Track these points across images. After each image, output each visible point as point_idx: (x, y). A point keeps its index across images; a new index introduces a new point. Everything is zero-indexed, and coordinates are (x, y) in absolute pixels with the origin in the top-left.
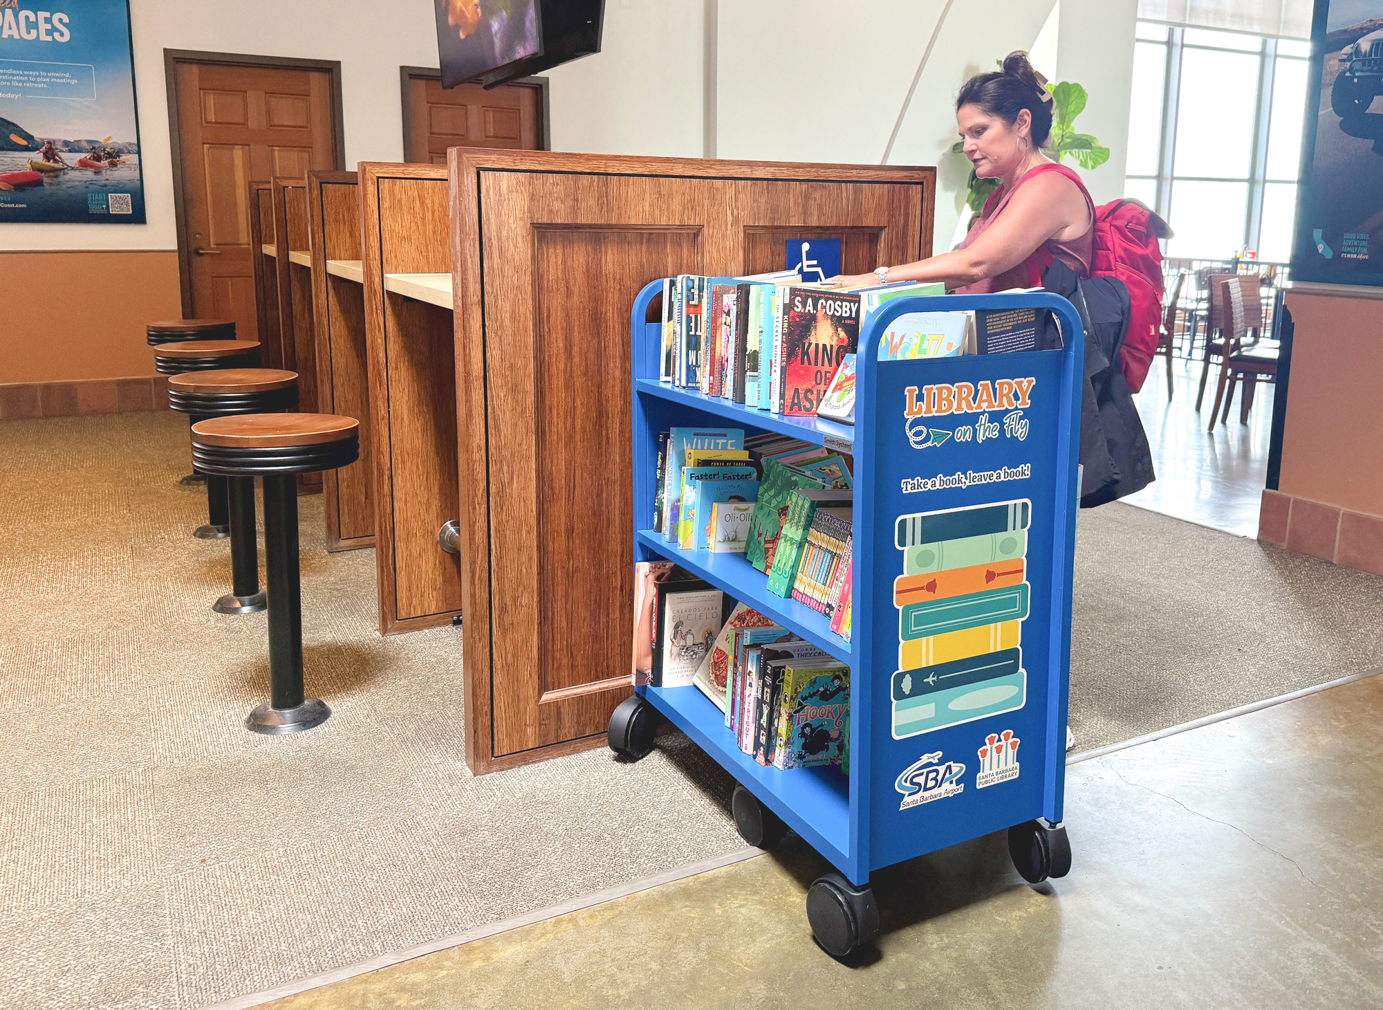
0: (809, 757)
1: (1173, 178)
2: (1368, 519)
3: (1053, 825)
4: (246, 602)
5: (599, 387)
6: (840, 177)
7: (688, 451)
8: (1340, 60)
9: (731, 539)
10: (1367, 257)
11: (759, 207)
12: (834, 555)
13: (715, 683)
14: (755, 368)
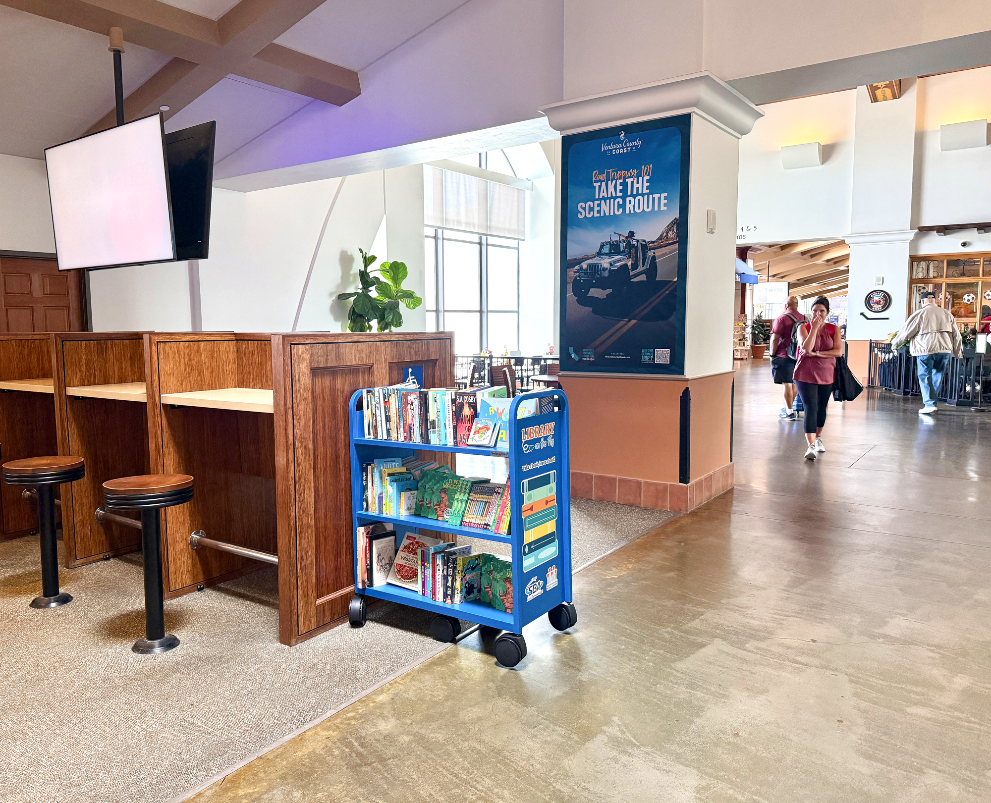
0: (468, 597)
1: (445, 311)
2: (606, 477)
3: (569, 603)
4: (52, 601)
5: (336, 444)
6: (422, 338)
7: (383, 470)
8: (574, 272)
9: (409, 509)
10: (593, 359)
11: (393, 353)
12: (486, 503)
13: (402, 579)
14: (434, 428)
